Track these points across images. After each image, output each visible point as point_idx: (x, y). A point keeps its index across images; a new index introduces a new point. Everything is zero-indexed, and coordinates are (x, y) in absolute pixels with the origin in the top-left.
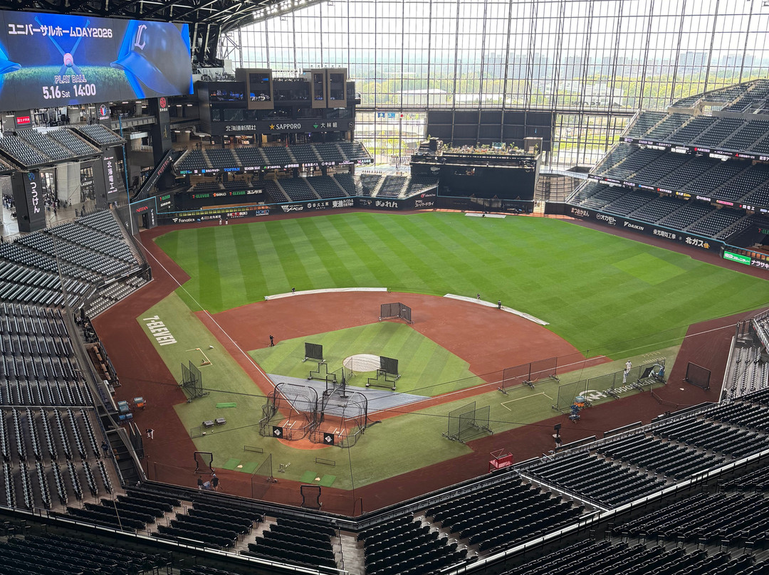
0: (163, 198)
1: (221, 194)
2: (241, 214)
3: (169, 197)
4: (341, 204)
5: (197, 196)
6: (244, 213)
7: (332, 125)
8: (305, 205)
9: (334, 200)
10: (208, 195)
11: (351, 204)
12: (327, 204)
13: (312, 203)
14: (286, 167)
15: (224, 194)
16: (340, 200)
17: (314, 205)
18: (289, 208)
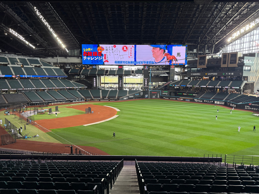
0: (164, 92)
1: (185, 94)
2: (181, 99)
3: (167, 92)
4: (218, 103)
5: (179, 94)
6: (182, 99)
7: (231, 74)
8: (203, 101)
9: (215, 101)
10: (181, 94)
11: (223, 104)
12: (212, 102)
13: (206, 100)
14: (201, 86)
15: (186, 94)
16: (218, 101)
17: (207, 101)
18: (197, 100)
